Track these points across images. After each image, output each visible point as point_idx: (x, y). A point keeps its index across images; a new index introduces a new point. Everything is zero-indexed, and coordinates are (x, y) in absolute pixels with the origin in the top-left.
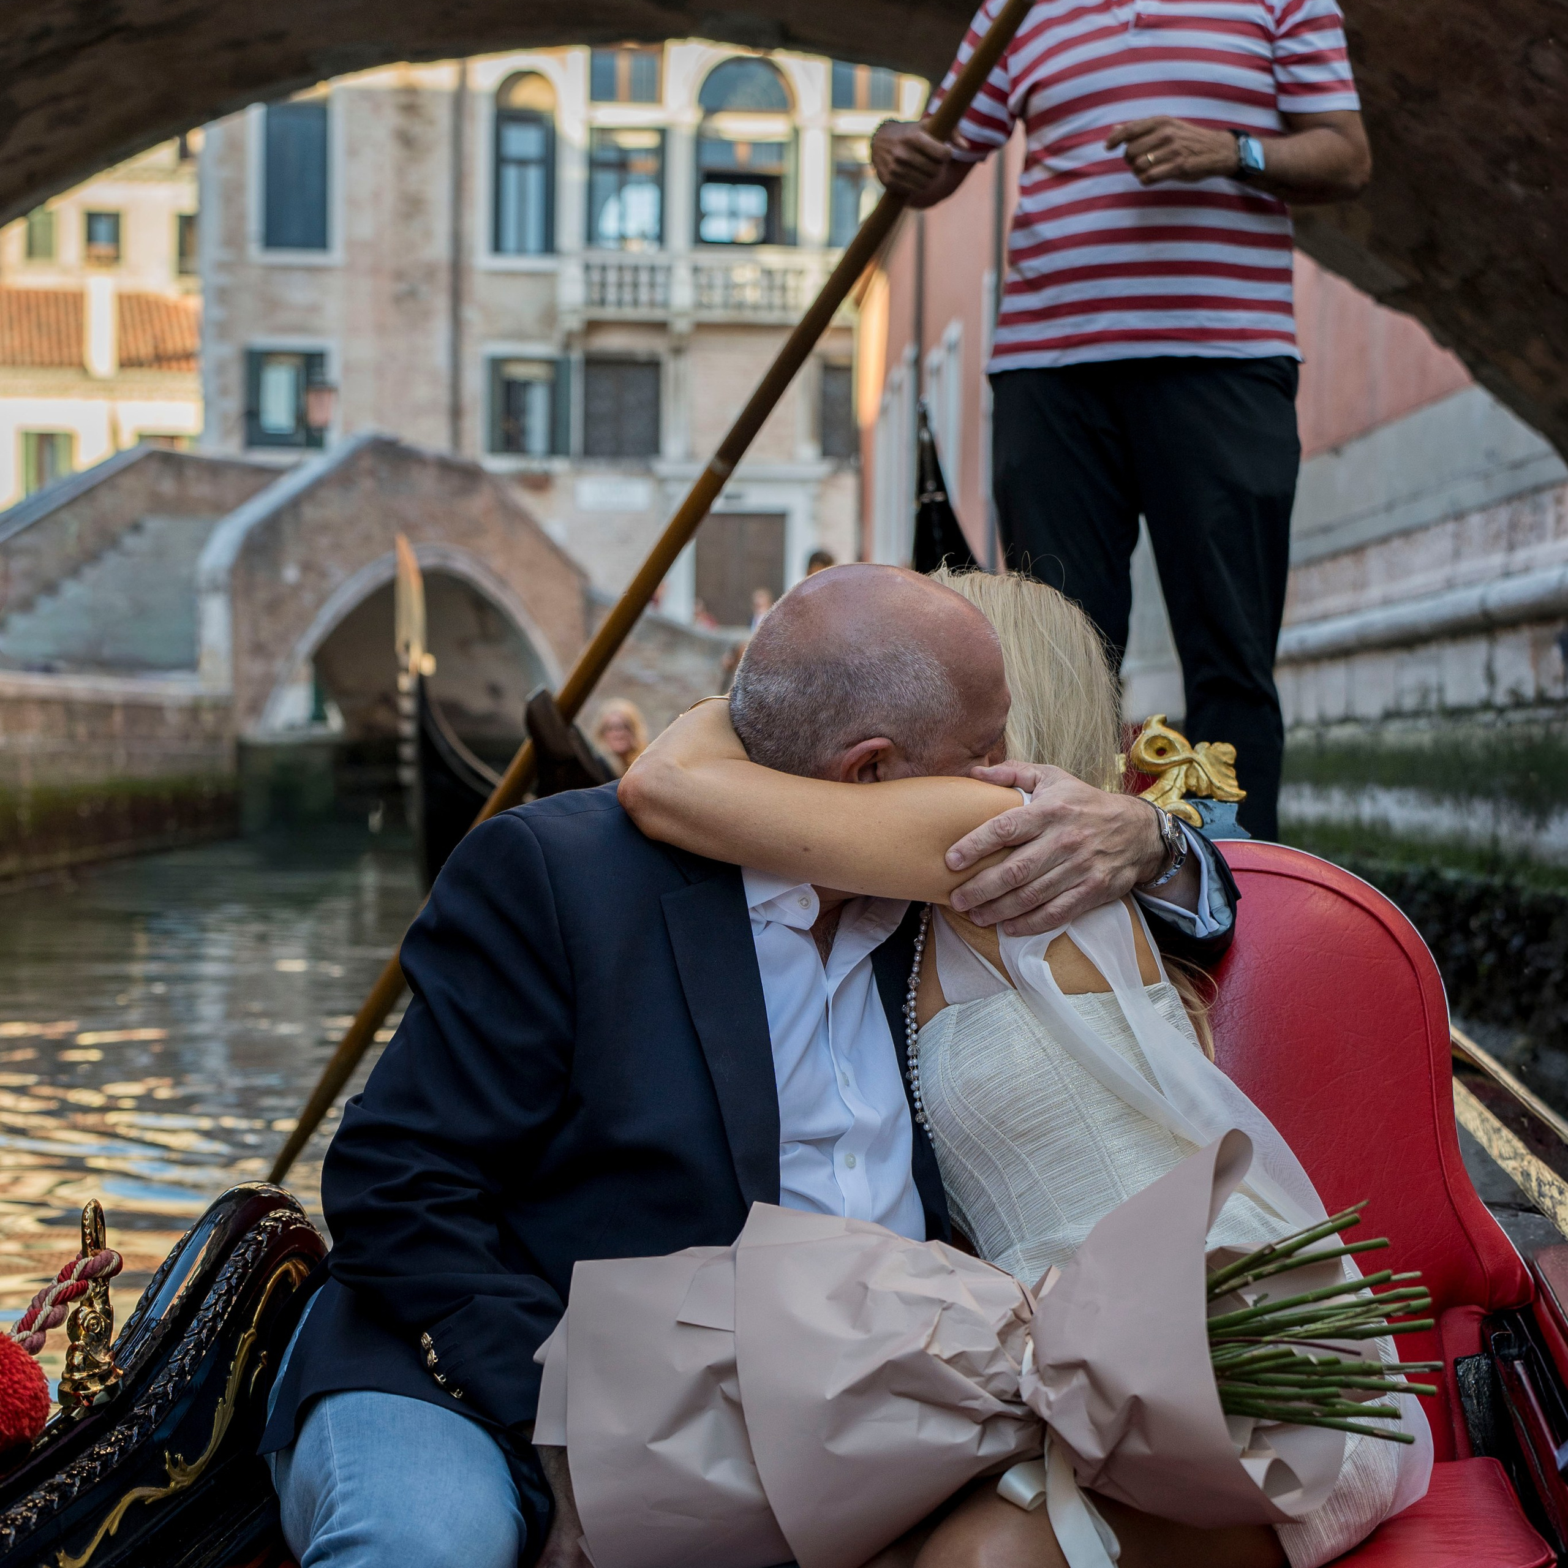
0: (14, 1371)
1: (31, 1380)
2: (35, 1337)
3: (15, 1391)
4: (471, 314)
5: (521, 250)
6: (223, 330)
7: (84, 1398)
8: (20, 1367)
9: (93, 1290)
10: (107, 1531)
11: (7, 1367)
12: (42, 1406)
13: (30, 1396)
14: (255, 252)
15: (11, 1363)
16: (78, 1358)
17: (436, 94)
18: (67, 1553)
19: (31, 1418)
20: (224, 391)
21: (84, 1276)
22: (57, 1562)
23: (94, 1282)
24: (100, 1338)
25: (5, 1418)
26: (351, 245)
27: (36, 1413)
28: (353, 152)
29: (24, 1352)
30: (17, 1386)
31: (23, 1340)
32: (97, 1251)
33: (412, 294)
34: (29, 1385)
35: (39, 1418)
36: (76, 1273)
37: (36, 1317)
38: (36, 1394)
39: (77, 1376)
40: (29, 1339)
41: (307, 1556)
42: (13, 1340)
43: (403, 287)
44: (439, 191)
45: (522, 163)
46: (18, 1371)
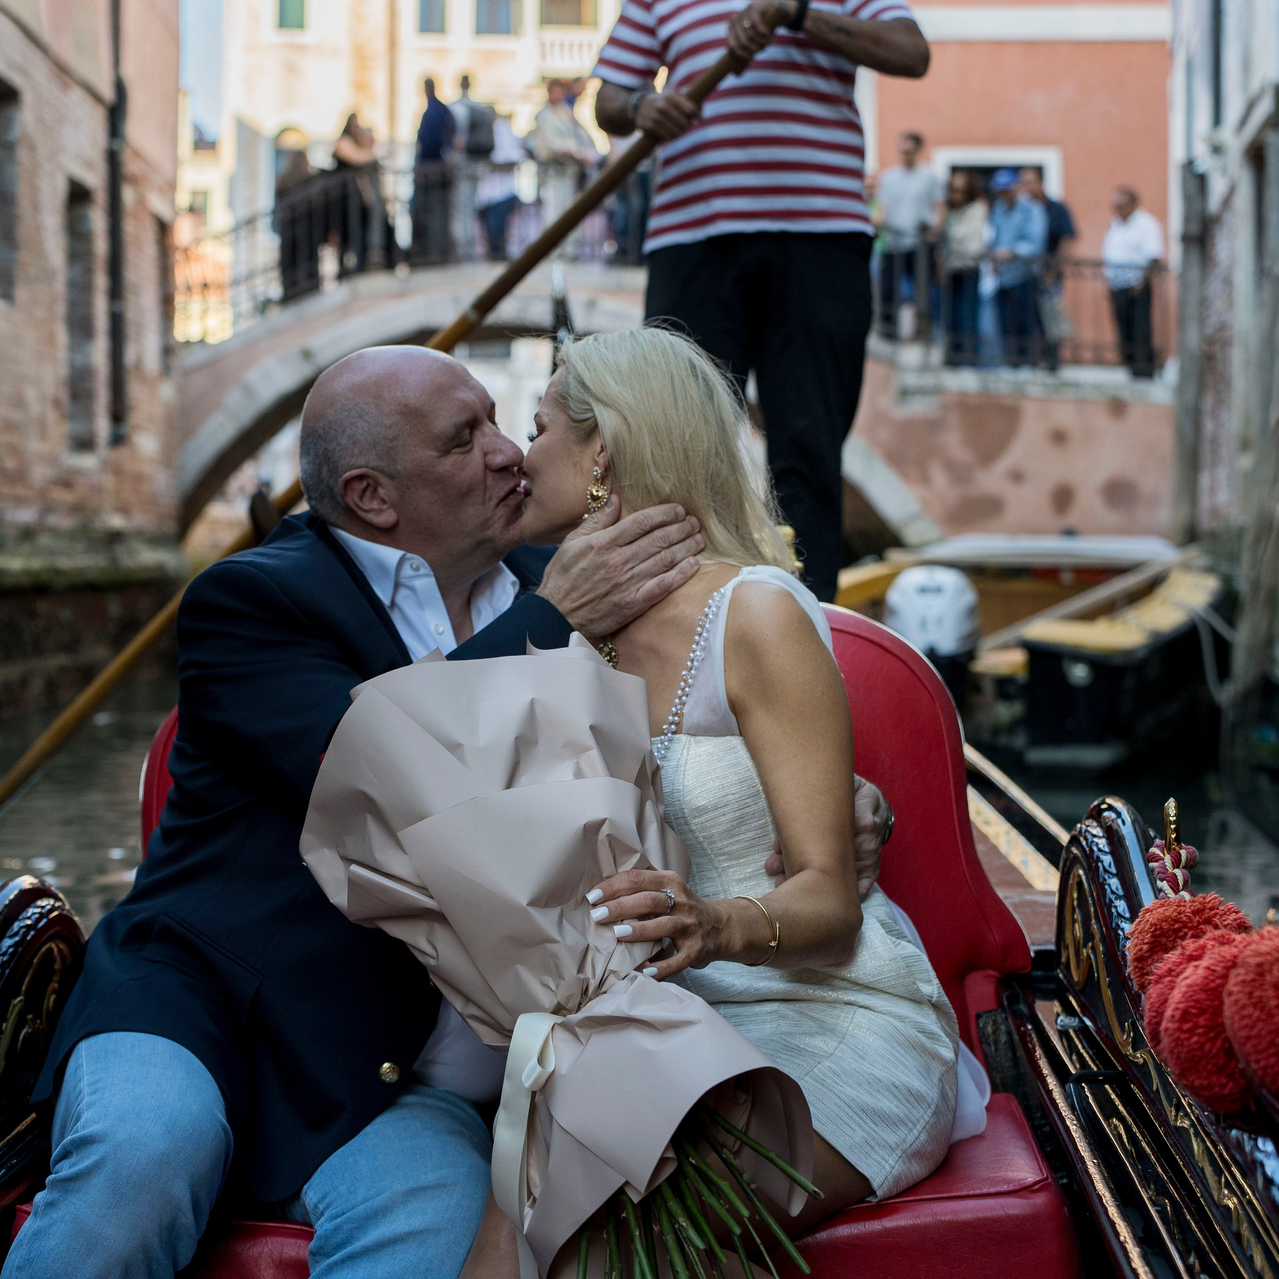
41: (57, 1155)
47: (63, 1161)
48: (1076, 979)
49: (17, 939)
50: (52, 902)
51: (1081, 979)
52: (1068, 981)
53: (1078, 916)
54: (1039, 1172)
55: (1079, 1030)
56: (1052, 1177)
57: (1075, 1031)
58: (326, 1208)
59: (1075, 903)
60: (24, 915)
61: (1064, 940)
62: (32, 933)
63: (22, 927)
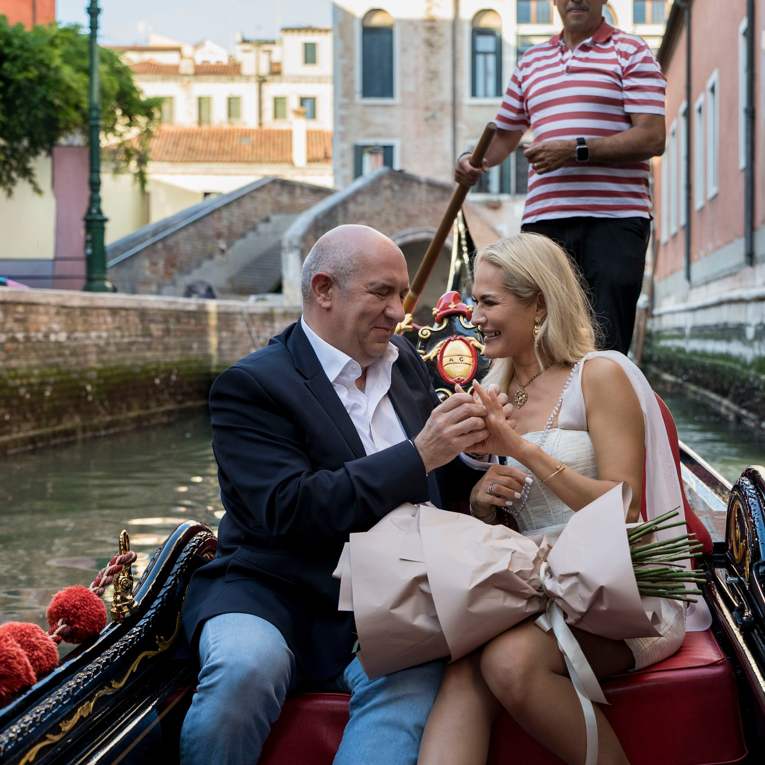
0: (92, 604)
1: (99, 608)
2: (100, 589)
3: (92, 613)
4: (461, 126)
5: (486, 95)
6: (343, 136)
7: (121, 614)
8: (94, 603)
9: (125, 569)
10: (132, 670)
11: (88, 603)
12: (104, 619)
13: (99, 615)
14: (358, 98)
15: (90, 601)
16: (119, 598)
17: (444, 21)
18: (116, 681)
19: (99, 624)
20: (344, 166)
21: (120, 563)
22: (112, 685)
23: (125, 565)
24: (128, 589)
25: (88, 624)
26: (403, 94)
27: (101, 622)
28: (404, 50)
29: (96, 596)
30: (93, 611)
31: (95, 591)
32: (126, 552)
33: (433, 117)
34: (98, 610)
35: (103, 624)
36: (117, 561)
37: (100, 581)
38: (101, 614)
39: (118, 605)
40: (98, 590)
41: (201, 675)
42: (91, 591)
43: (429, 114)
44: (446, 68)
45: (485, 53)
46: (93, 604)
47: (204, 678)
48: (737, 558)
49: (189, 553)
50: (206, 533)
51: (740, 558)
52: (732, 558)
53: (738, 526)
54: (719, 656)
55: (738, 583)
56: (726, 658)
57: (736, 584)
58: (359, 682)
59: (736, 519)
60: (192, 540)
61: (730, 538)
62: (196, 549)
63: (191, 547)
